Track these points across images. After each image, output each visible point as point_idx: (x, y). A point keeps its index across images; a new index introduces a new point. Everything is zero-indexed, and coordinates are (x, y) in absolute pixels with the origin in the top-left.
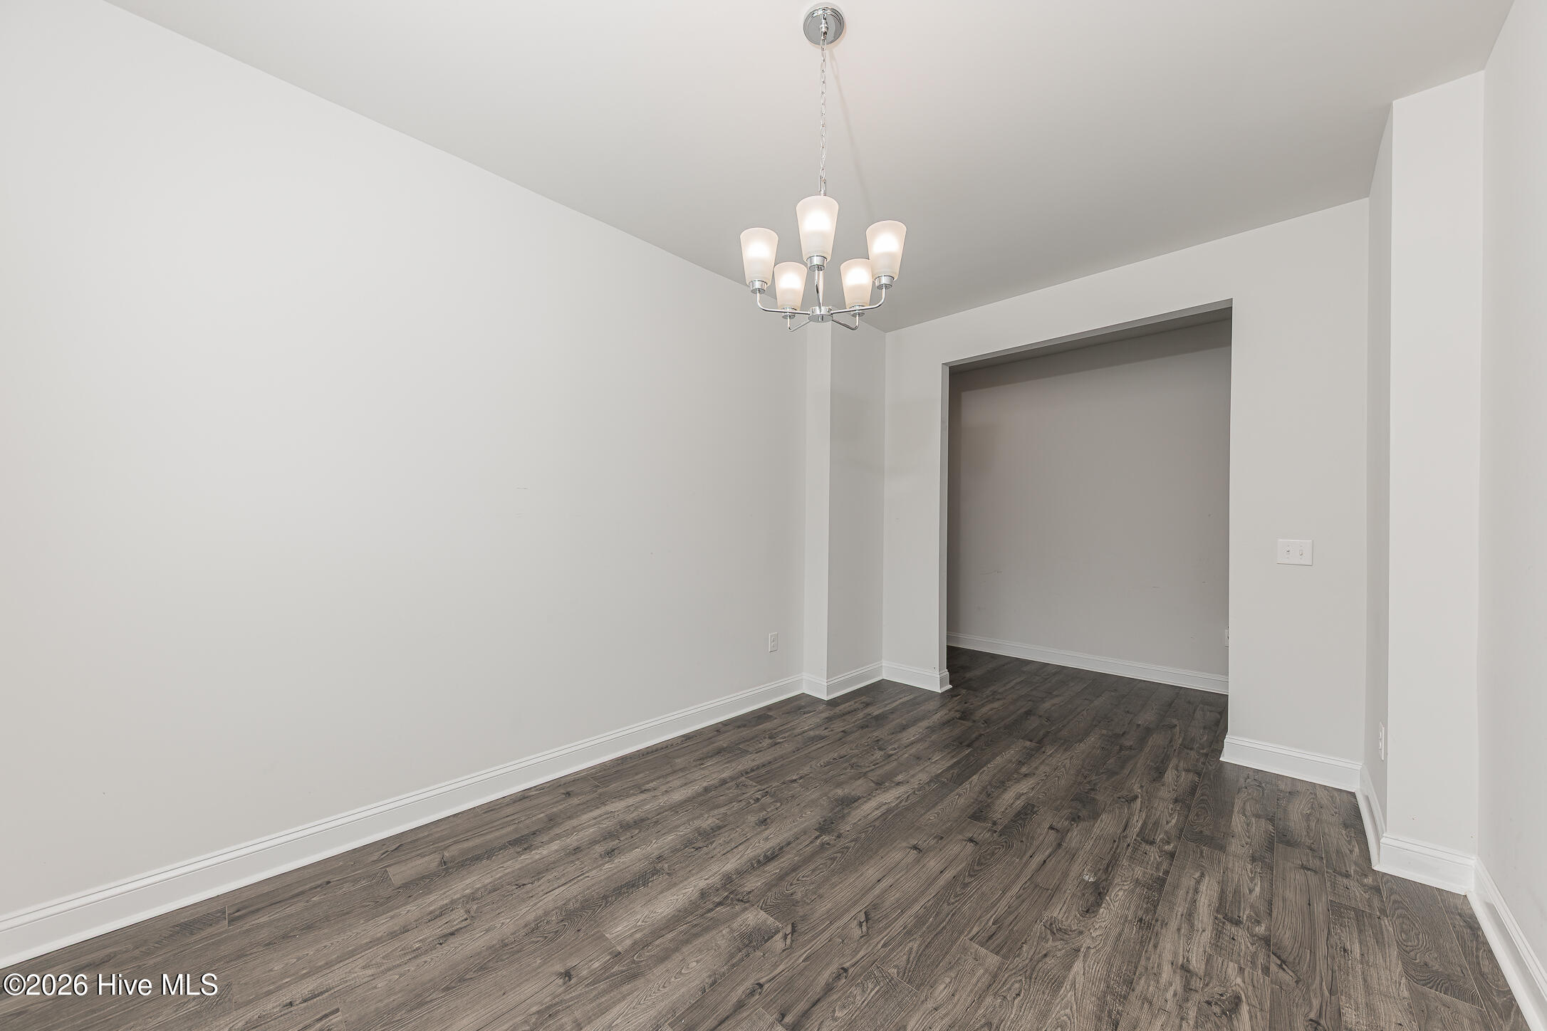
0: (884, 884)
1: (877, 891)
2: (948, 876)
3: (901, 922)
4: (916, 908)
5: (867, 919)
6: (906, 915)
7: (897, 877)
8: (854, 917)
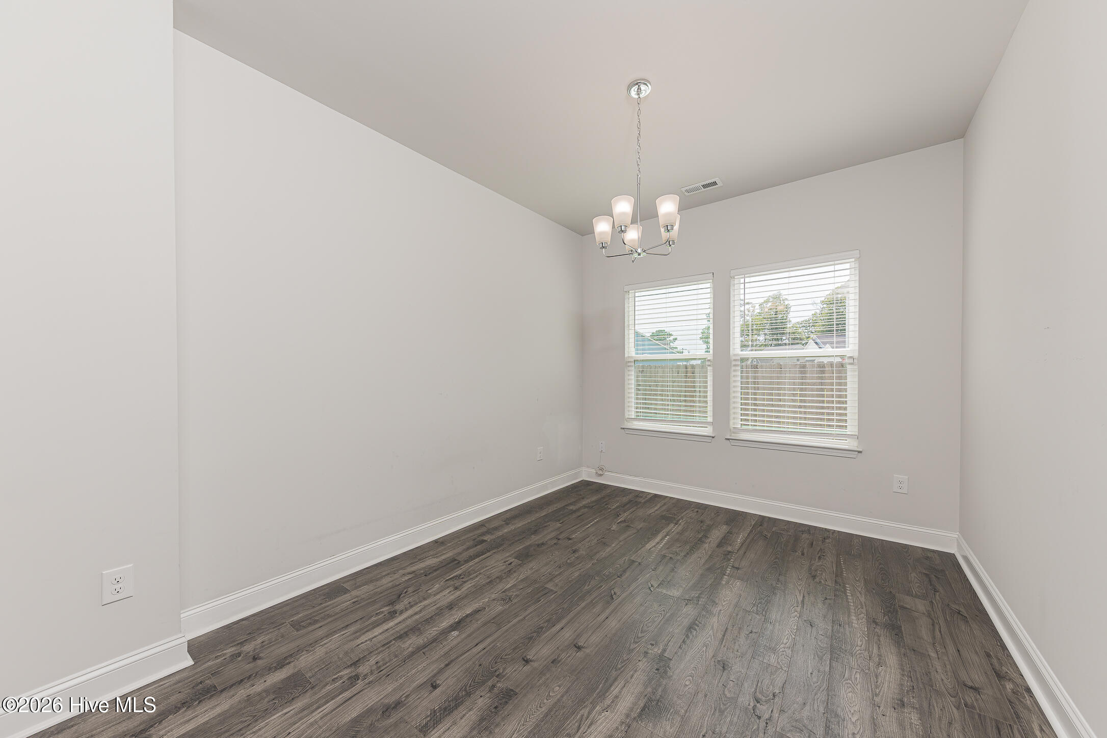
0: (603, 616)
1: (608, 612)
2: (559, 626)
3: (593, 597)
4: (583, 604)
5: (612, 596)
6: (590, 600)
7: (595, 621)
8: (619, 596)
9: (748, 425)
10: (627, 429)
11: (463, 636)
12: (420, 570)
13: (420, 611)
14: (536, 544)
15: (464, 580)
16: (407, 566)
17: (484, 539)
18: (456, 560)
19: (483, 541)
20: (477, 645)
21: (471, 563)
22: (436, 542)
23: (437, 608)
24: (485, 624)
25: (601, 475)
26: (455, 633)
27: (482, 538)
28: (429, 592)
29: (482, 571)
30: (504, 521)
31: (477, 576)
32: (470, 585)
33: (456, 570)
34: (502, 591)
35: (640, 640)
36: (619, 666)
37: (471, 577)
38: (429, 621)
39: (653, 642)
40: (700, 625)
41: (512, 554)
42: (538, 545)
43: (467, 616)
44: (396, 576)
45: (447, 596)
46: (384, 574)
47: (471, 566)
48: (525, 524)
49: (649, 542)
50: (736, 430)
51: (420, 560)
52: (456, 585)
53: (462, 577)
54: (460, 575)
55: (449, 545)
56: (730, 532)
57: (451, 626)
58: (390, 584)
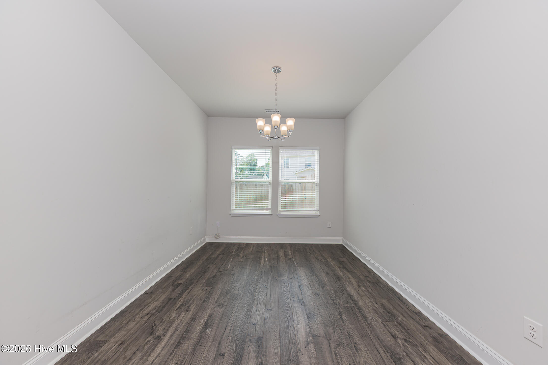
9: (284, 209)
10: (232, 214)
11: (215, 328)
12: (152, 310)
13: (176, 329)
14: (212, 277)
15: (187, 305)
16: (140, 312)
17: (178, 283)
18: (171, 299)
19: (179, 284)
20: (226, 329)
21: (183, 296)
22: (146, 293)
23: (186, 324)
24: (221, 319)
25: (218, 238)
26: (209, 330)
27: (177, 283)
28: (171, 318)
29: (194, 298)
30: (182, 271)
31: (193, 301)
32: (194, 307)
33: (177, 303)
34: (215, 302)
35: (288, 298)
36: (290, 309)
37: (190, 302)
38: (187, 331)
39: (293, 296)
40: (302, 285)
41: (203, 285)
42: (213, 277)
43: (207, 320)
44: (137, 320)
45: (185, 317)
46: (125, 322)
47: (185, 298)
48: (196, 270)
49: (260, 262)
50: (280, 211)
51: (145, 306)
52: (185, 309)
53: (185, 304)
54: (183, 304)
55: (158, 292)
56: (285, 252)
57: (203, 328)
58: (138, 325)
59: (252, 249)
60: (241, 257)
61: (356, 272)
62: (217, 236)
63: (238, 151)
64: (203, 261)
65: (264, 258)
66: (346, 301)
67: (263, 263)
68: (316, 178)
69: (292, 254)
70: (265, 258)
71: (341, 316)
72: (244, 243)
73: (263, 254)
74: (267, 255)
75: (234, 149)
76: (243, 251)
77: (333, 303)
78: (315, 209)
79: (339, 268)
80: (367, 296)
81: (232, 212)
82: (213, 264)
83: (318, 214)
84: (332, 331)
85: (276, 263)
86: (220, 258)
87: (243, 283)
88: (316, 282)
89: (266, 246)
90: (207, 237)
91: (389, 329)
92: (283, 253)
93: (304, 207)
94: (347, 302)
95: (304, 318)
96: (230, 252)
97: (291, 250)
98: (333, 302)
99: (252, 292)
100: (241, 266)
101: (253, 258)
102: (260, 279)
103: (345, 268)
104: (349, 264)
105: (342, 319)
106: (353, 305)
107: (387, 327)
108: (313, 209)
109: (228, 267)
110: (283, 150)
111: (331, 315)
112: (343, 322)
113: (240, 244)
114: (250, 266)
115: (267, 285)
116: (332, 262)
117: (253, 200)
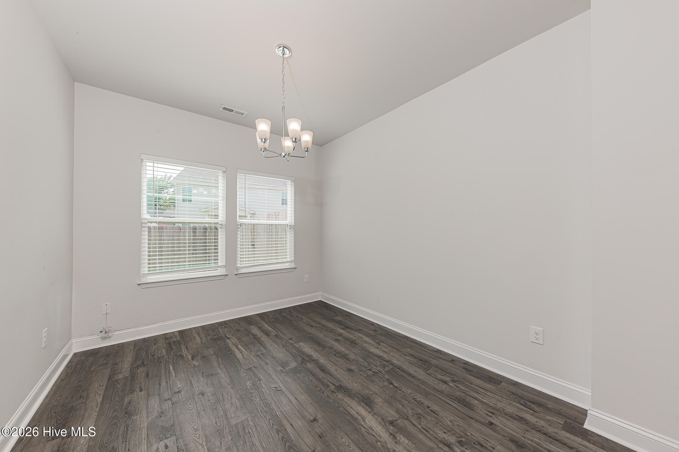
59: (201, 339)
60: (190, 359)
61: (361, 328)
62: (106, 333)
63: (156, 165)
64: (100, 395)
65: (233, 346)
66: (382, 365)
67: (240, 355)
68: (288, 218)
69: (271, 327)
70: (237, 347)
71: (393, 385)
72: (173, 333)
73: (228, 341)
74: (235, 340)
75: (145, 160)
76: (183, 347)
77: (373, 373)
78: (288, 260)
79: (343, 329)
80: (393, 351)
81: (144, 280)
82: (134, 391)
83: (292, 267)
84: (400, 406)
85: (262, 349)
86: (143, 375)
87: (235, 400)
88: (335, 355)
89: (222, 328)
90: (74, 341)
91: (435, 377)
92: (260, 331)
93: (269, 259)
94: (384, 366)
95: (363, 407)
96: (156, 356)
97: (266, 322)
98: (372, 371)
99: (264, 407)
100: (203, 373)
101: (215, 352)
102: (259, 382)
103: (347, 327)
104: (347, 321)
105: (396, 387)
106: (392, 367)
107: (433, 376)
108: (284, 260)
109: (179, 386)
110: (244, 175)
111: (383, 388)
112: (400, 390)
113: (165, 337)
114: (222, 367)
115: (276, 386)
116: (331, 325)
117: (189, 254)
